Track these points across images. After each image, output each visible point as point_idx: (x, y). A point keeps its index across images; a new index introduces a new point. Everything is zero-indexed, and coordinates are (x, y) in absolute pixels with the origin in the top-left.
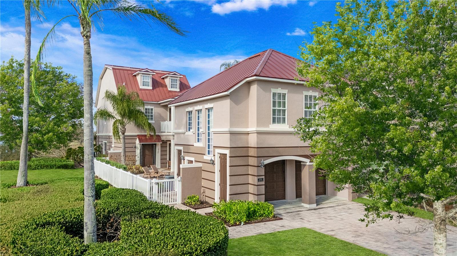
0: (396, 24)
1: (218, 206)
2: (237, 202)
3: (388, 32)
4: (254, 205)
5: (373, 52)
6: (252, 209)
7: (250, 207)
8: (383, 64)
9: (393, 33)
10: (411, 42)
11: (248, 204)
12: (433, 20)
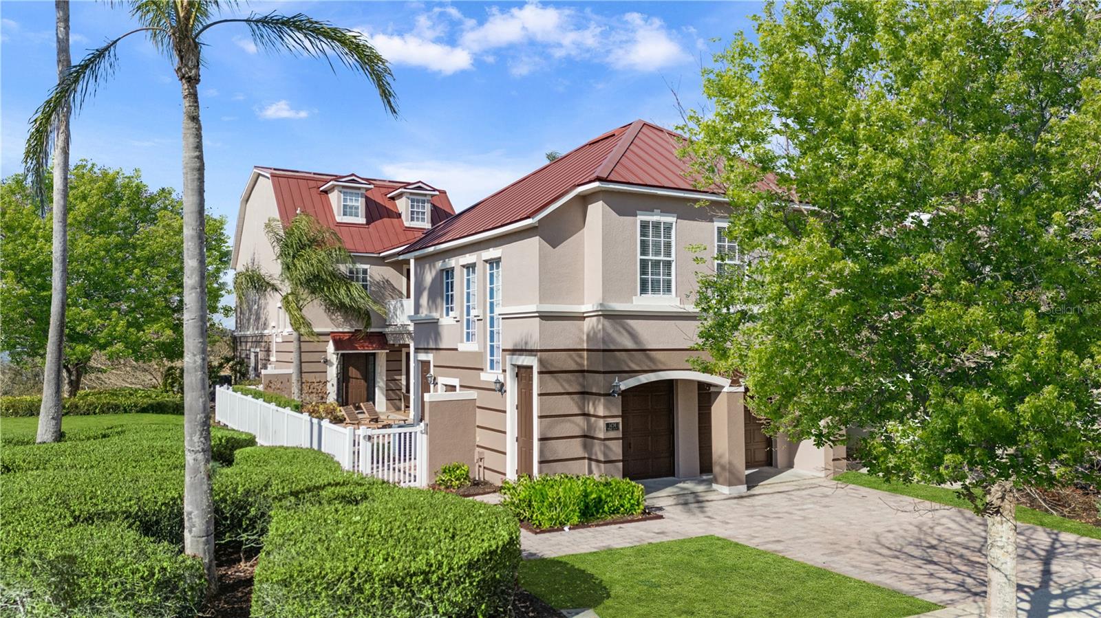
0: (919, 69)
1: (514, 488)
2: (557, 478)
3: (898, 89)
4: (598, 486)
5: (864, 135)
6: (594, 496)
7: (589, 490)
8: (894, 164)
9: (912, 93)
10: (958, 111)
11: (584, 483)
12: (1011, 59)
